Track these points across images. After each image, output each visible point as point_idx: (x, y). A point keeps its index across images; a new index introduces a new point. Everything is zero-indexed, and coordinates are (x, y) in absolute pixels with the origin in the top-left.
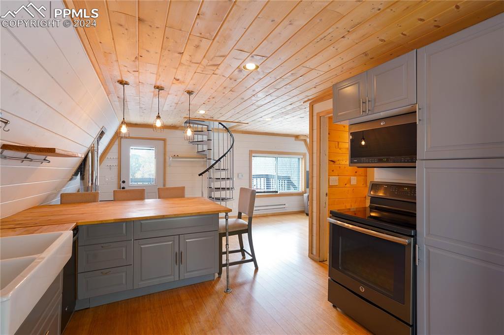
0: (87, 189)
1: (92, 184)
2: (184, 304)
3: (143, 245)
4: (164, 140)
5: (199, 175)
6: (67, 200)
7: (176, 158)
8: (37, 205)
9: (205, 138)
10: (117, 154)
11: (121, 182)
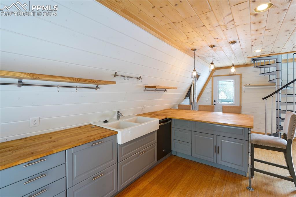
0: (191, 103)
1: (193, 101)
2: (213, 178)
3: (197, 135)
4: (240, 75)
5: (263, 99)
6: (181, 108)
7: (248, 86)
8: (170, 108)
9: (272, 69)
10: (211, 85)
11: (214, 101)
